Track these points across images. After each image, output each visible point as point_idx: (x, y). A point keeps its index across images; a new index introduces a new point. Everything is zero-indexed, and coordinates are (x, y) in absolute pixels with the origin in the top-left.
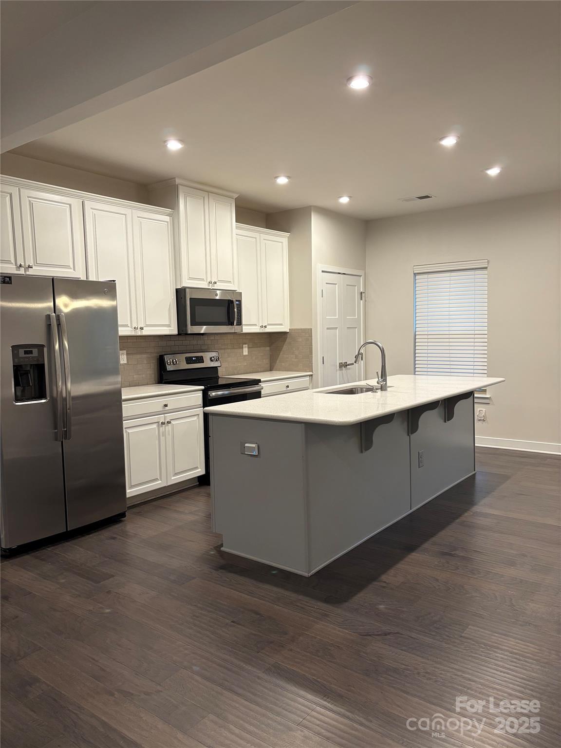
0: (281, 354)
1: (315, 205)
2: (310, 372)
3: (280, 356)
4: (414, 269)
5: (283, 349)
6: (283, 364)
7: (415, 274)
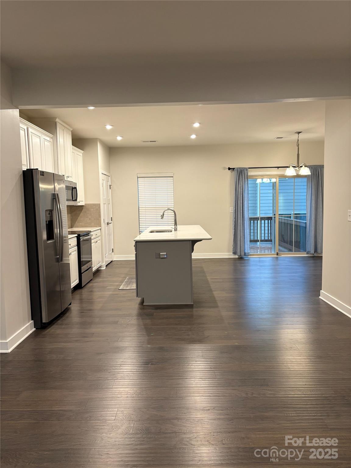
0: (79, 218)
1: (99, 138)
2: (99, 227)
3: (78, 219)
4: (137, 175)
5: (80, 215)
6: (80, 224)
7: (138, 178)
